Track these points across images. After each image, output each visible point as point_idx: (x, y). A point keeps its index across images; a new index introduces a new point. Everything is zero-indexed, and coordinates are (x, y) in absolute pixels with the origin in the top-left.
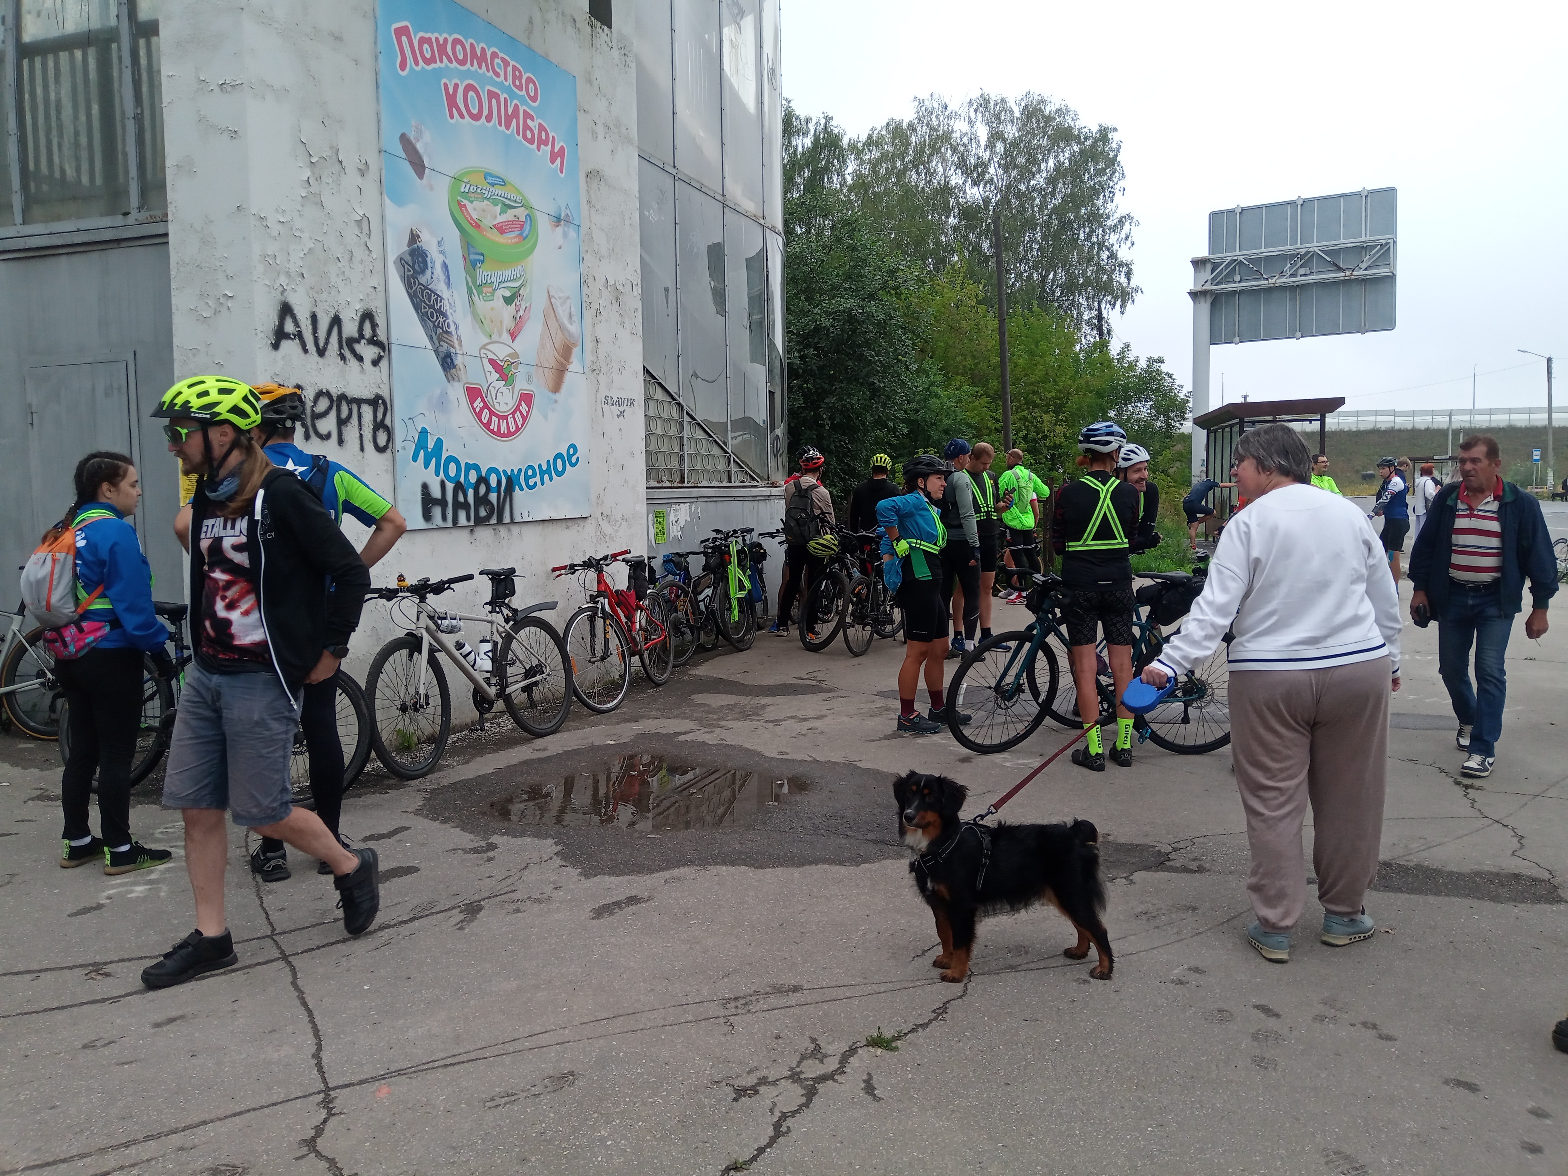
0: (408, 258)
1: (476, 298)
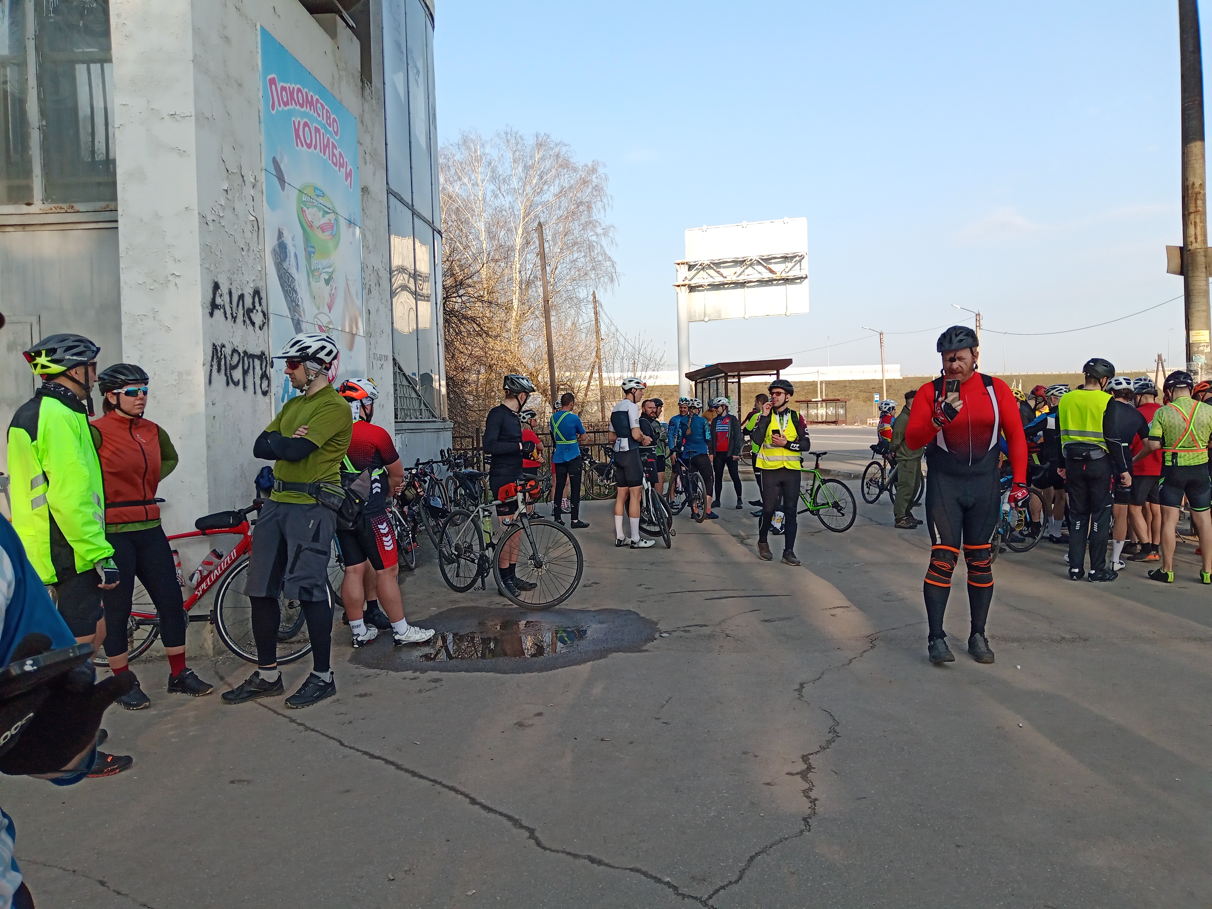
0: (278, 250)
1: (311, 279)
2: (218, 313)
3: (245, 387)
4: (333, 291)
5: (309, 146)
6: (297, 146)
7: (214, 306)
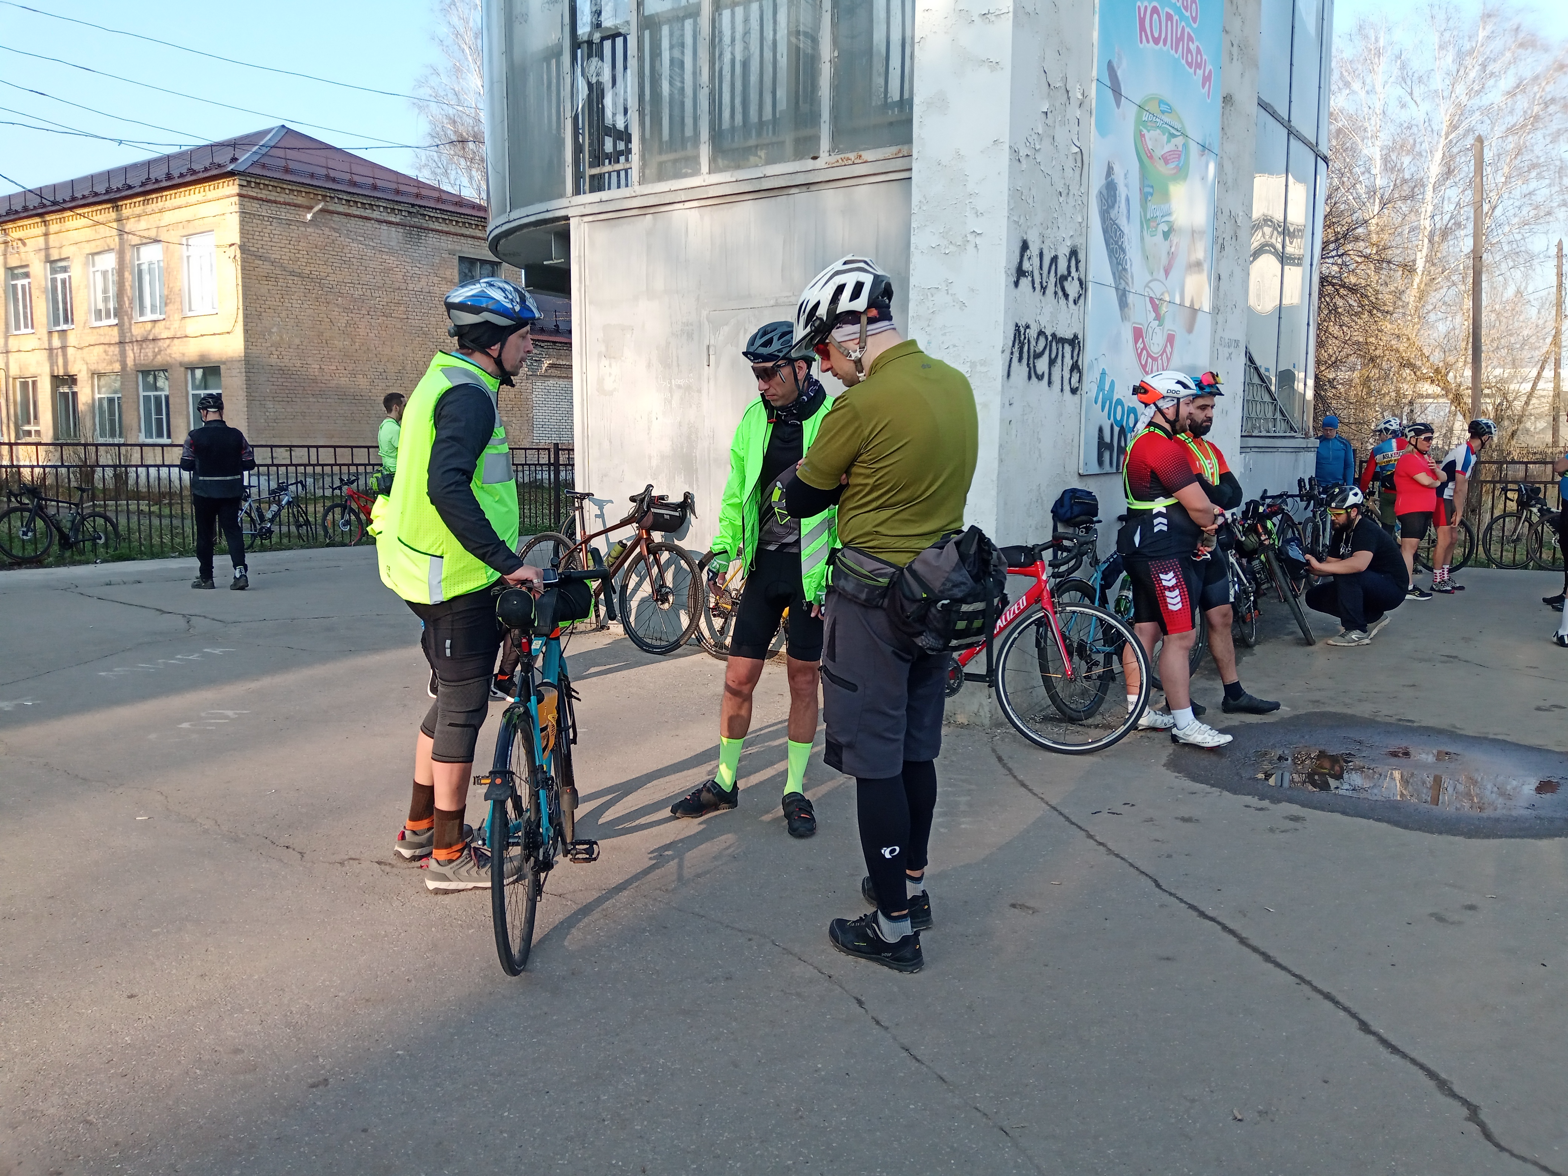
0: (1105, 192)
1: (1145, 233)
2: (1025, 282)
3: (1050, 383)
4: (1173, 249)
5: (1156, 41)
6: (1141, 42)
7: (1021, 272)
